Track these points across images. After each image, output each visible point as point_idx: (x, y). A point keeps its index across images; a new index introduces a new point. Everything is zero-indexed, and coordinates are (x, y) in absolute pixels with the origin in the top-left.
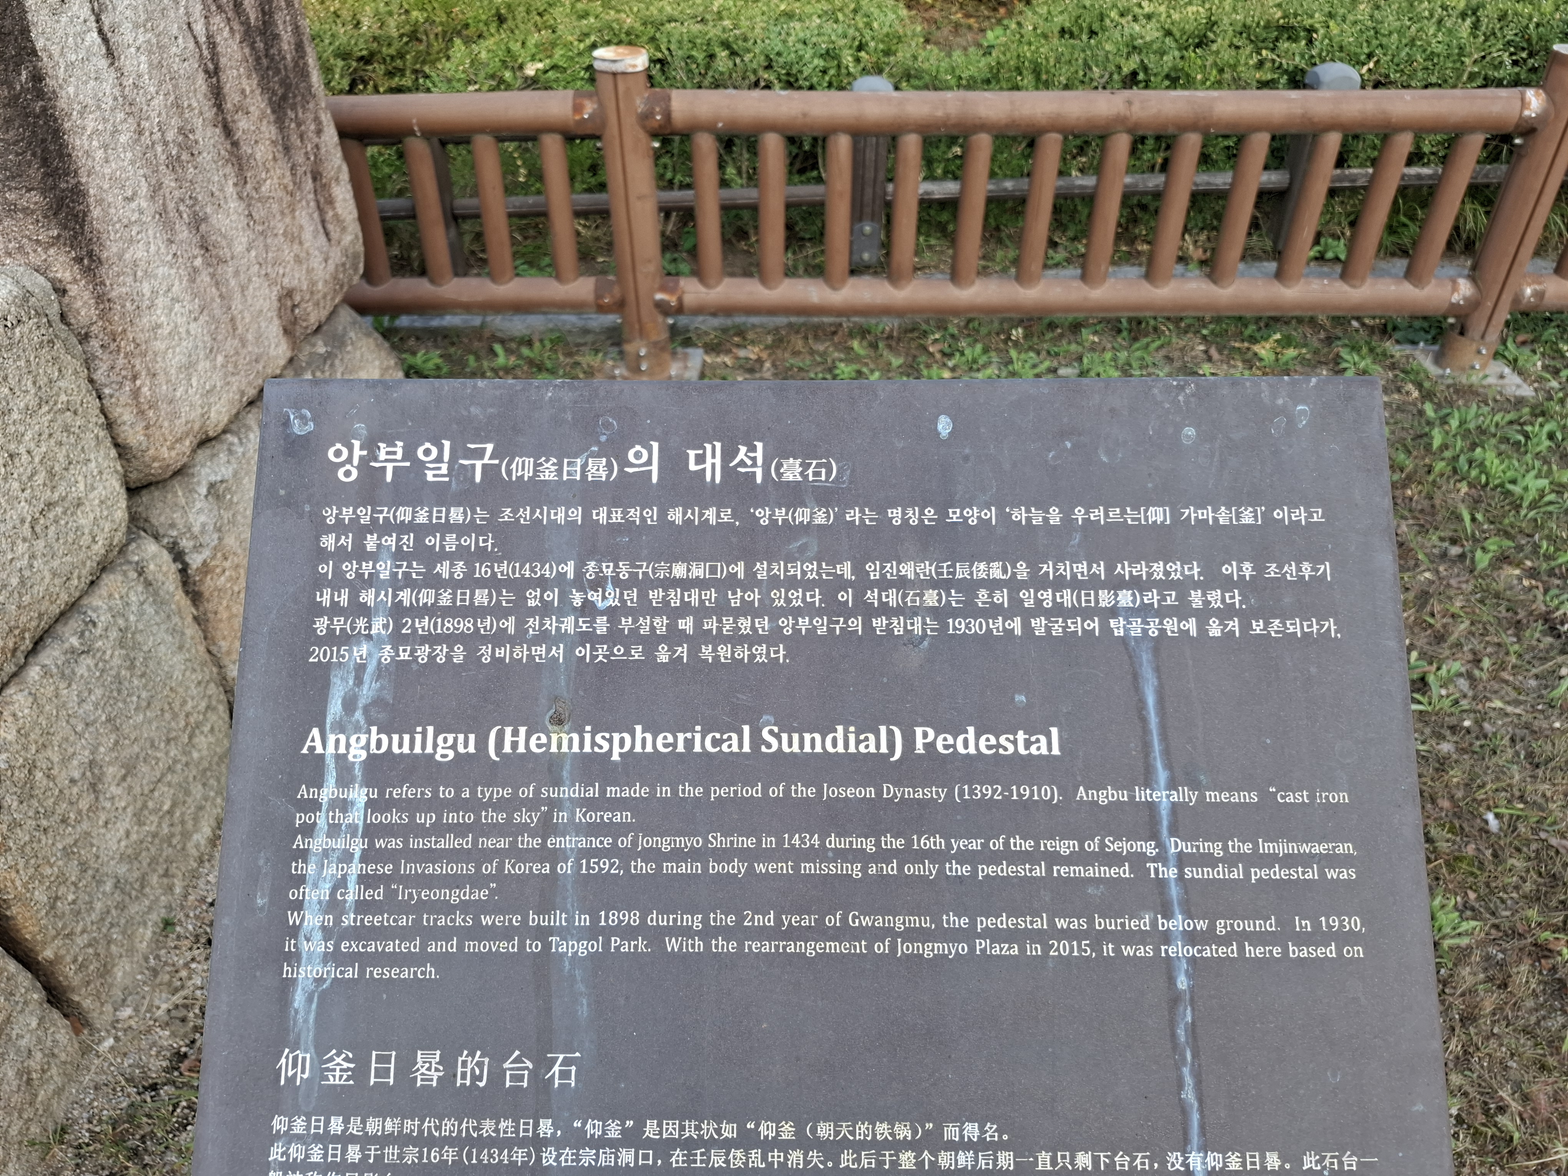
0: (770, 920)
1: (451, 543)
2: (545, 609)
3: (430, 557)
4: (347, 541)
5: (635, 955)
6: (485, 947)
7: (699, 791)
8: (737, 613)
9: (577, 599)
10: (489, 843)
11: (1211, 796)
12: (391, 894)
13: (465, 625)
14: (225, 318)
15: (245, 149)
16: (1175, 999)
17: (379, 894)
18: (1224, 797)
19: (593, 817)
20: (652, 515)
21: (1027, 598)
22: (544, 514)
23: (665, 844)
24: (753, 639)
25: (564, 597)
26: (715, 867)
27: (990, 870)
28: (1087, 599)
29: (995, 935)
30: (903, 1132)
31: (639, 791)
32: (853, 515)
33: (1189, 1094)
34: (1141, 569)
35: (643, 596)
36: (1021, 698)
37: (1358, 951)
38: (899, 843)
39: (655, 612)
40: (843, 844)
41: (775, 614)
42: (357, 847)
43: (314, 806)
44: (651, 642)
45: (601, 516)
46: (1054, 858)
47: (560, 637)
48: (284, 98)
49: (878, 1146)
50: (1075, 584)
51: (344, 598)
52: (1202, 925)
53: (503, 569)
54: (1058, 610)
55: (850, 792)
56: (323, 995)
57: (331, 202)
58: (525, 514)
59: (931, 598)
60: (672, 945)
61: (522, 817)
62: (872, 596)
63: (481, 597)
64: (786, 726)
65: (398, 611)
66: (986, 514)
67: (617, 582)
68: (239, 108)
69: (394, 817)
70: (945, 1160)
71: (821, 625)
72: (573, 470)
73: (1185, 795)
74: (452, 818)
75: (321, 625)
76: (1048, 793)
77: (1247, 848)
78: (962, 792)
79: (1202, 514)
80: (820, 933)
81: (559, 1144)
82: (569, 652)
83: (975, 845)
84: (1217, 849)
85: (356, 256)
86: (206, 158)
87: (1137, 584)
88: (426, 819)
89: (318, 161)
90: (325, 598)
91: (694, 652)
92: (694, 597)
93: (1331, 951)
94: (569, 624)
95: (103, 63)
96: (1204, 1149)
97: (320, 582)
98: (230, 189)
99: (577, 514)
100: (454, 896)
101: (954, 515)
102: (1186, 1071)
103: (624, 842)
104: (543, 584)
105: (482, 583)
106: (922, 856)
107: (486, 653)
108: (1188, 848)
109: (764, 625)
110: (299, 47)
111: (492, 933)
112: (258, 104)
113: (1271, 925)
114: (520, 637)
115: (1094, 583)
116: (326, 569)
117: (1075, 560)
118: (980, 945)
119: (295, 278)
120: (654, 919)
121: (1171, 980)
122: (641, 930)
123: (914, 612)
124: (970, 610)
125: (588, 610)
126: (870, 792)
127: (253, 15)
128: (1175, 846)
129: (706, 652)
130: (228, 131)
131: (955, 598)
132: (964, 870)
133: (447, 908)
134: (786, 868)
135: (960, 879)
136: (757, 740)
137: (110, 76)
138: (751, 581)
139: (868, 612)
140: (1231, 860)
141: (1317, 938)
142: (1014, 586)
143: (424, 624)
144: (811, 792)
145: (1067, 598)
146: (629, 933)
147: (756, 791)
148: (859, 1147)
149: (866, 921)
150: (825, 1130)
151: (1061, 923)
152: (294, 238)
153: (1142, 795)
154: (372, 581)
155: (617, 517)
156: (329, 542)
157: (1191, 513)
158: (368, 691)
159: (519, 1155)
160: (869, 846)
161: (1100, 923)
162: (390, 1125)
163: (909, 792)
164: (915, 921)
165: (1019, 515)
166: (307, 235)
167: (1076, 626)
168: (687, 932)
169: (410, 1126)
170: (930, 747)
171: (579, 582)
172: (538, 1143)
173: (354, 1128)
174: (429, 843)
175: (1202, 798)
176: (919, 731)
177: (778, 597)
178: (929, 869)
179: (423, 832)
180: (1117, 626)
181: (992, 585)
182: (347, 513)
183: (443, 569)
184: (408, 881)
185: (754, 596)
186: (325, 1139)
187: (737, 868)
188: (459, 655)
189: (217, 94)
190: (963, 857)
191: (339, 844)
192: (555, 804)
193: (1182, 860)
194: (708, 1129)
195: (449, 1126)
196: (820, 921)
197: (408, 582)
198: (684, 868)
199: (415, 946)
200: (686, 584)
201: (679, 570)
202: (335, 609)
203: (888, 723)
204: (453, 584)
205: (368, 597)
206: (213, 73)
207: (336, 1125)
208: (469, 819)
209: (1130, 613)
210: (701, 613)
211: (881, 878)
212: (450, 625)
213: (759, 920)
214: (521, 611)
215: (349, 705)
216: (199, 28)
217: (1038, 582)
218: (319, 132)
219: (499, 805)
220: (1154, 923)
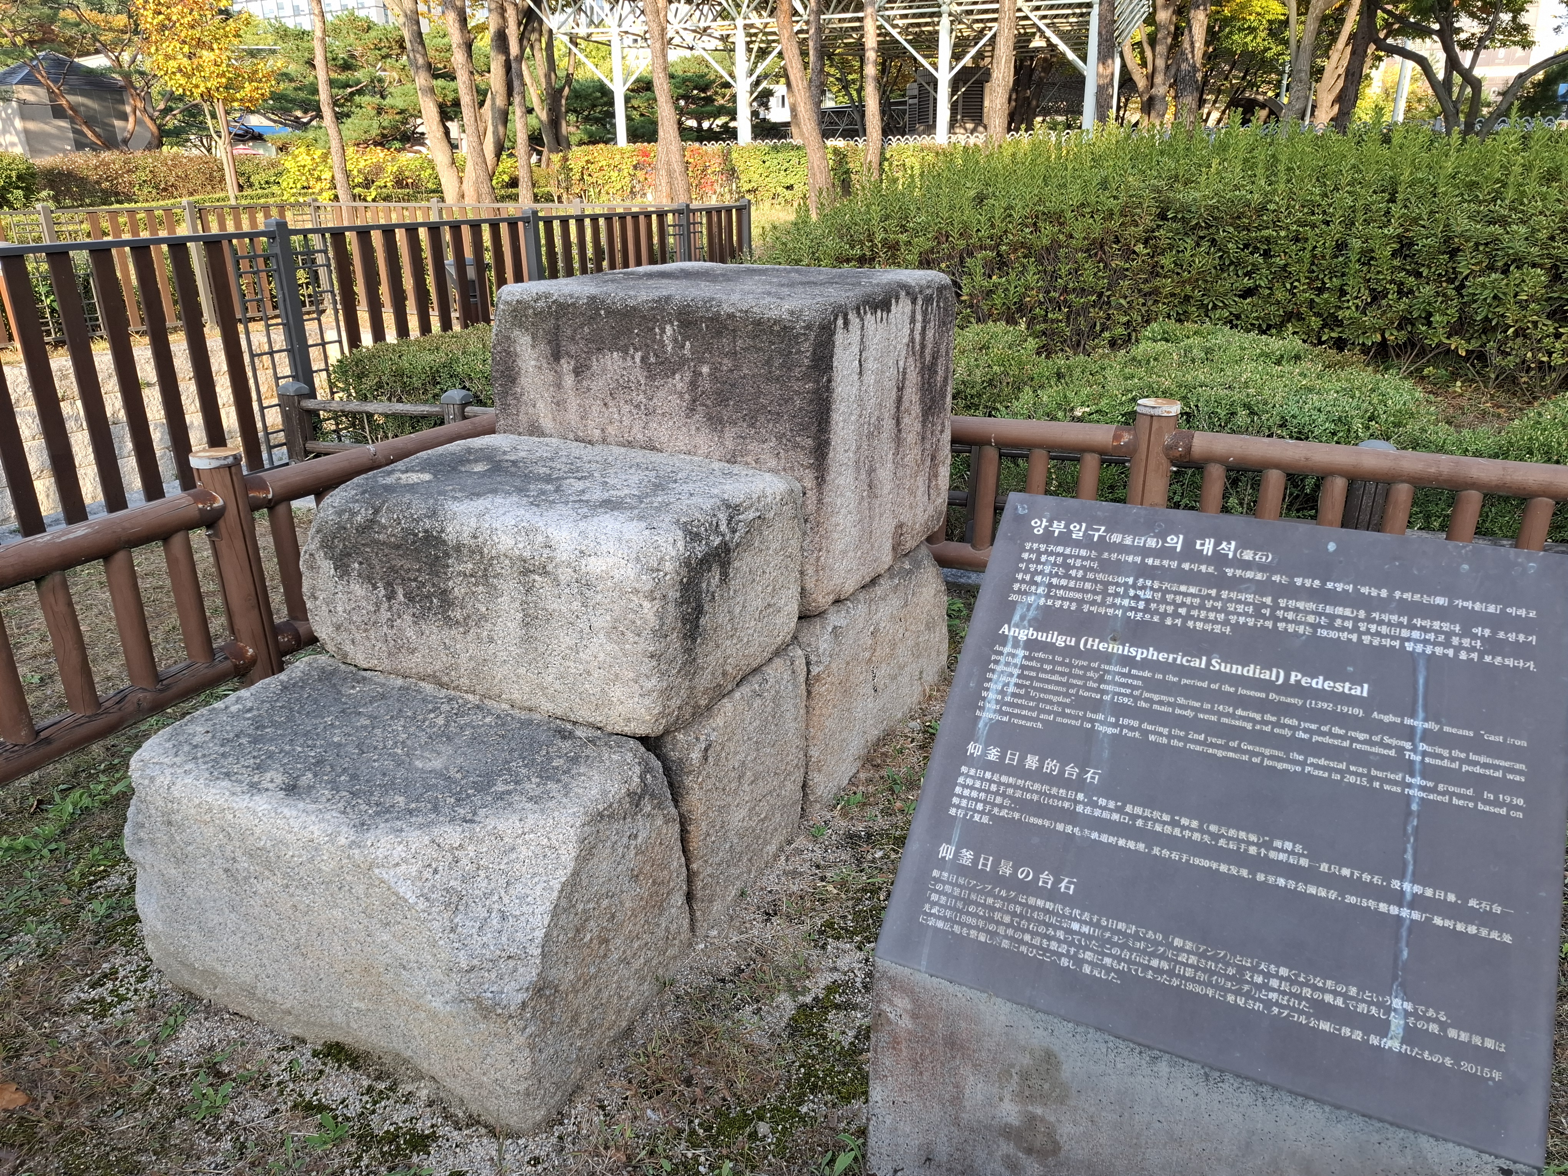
0: (1202, 737)
1: (1078, 563)
2: (1116, 595)
3: (1068, 567)
4: (1033, 556)
5: (1134, 738)
6: (1065, 721)
7: (1176, 679)
8: (1208, 610)
9: (1132, 593)
10: (1075, 682)
11: (1446, 729)
12: (1027, 693)
13: (1079, 596)
14: (868, 530)
15: (904, 435)
16: (1409, 813)
17: (1022, 692)
18: (1454, 731)
19: (1123, 680)
20: (1174, 564)
21: (1363, 627)
22: (1122, 557)
23: (1156, 697)
24: (1215, 622)
25: (1126, 591)
26: (1178, 711)
27: (1320, 739)
28: (1396, 631)
29: (1317, 767)
30: (1253, 838)
31: (1147, 674)
32: (1276, 578)
33: (1409, 856)
34: (1427, 623)
35: (1163, 596)
36: (1350, 669)
37: (1520, 815)
38: (1274, 719)
39: (1168, 604)
40: (1245, 714)
41: (1228, 613)
42: (1016, 672)
43: (1001, 653)
44: (1164, 615)
45: (1150, 561)
46: (1354, 740)
47: (1121, 607)
48: (930, 408)
49: (1239, 841)
50: (1389, 624)
51: (1028, 578)
52: (1430, 784)
53: (1100, 576)
54: (1378, 634)
55: (1252, 693)
56: (992, 726)
57: (936, 476)
58: (1114, 556)
59: (1311, 619)
60: (1152, 738)
61: (1090, 674)
62: (1280, 613)
63: (1088, 586)
64: (1225, 660)
65: (1050, 586)
66: (1347, 587)
67: (1152, 588)
68: (908, 411)
69: (1034, 664)
70: (1272, 855)
71: (1251, 622)
72: (1140, 542)
73: (1431, 725)
74: (1059, 669)
75: (1016, 587)
76: (1358, 712)
77: (1463, 756)
78: (1311, 704)
79: (1465, 604)
80: (1226, 748)
81: (1085, 805)
82: (1124, 613)
83: (1314, 727)
84: (1446, 753)
85: (940, 514)
86: (885, 435)
87: (1423, 629)
88: (1049, 667)
89: (937, 450)
90: (1020, 576)
91: (1184, 622)
92: (1188, 600)
93: (1503, 811)
94: (1126, 602)
95: (856, 377)
96: (1413, 882)
97: (1019, 570)
98: (890, 456)
99: (1138, 559)
100: (1055, 699)
101: (1330, 585)
102: (1409, 847)
103: (1136, 693)
104: (1117, 584)
105: (1089, 580)
106: (1284, 726)
107: (1086, 608)
108: (1429, 749)
109: (1221, 617)
110: (946, 379)
111: (1069, 716)
112: (916, 410)
113: (1470, 792)
114: (1103, 604)
115: (1400, 625)
116: (1023, 566)
117: (1391, 613)
118: (1308, 769)
119: (906, 517)
120: (1145, 726)
121: (1408, 805)
122: (1139, 729)
123: (1300, 623)
124: (1330, 627)
125: (1137, 598)
126: (1263, 695)
127: (928, 358)
128: (1423, 746)
129: (1190, 624)
130: (898, 423)
131: (1323, 621)
132: (1306, 736)
133: (1051, 703)
134: (1214, 718)
135: (1303, 740)
136: (1209, 663)
137: (857, 384)
138: (1218, 598)
139: (1276, 620)
140: (1452, 759)
141: (1496, 803)
142: (1356, 620)
143: (1061, 593)
144: (1232, 690)
145: (1384, 630)
146: (1132, 729)
147: (1205, 685)
148: (1229, 839)
149: (1250, 748)
150: (1213, 828)
151: (1352, 768)
152: (912, 493)
153: (1408, 721)
154: (1042, 573)
155: (1157, 562)
156: (1025, 556)
157: (1460, 603)
158: (1031, 614)
159: (1066, 805)
160: (1258, 717)
161: (1374, 772)
162: (1011, 780)
163: (1283, 699)
164: (1276, 753)
165: (1365, 590)
166: (919, 493)
167: (1387, 642)
168: (1161, 734)
169: (1020, 782)
170: (1298, 682)
171: (1134, 586)
172: (1076, 802)
173: (996, 778)
174: (1048, 677)
175: (1441, 729)
176: (1293, 674)
177: (1231, 607)
178: (1287, 732)
179: (1045, 671)
180: (1409, 646)
181: (1344, 618)
182: (1035, 546)
183: (1073, 573)
184: (1036, 689)
185: (1219, 605)
186: (983, 779)
187: (1189, 713)
188: (1074, 606)
189: (899, 400)
190: (1305, 731)
191: (1009, 670)
192: (1106, 672)
193: (1424, 754)
194: (1156, 814)
195: (1037, 786)
196: (1227, 743)
197: (1056, 575)
198: (1164, 709)
199: (1035, 714)
200: (1185, 595)
201: (1183, 588)
202: (1023, 581)
203: (1278, 667)
204: (1076, 579)
205: (1038, 579)
206: (900, 389)
207: (988, 775)
208: (1067, 670)
209: (1416, 641)
210: (1191, 607)
211: (1261, 731)
212: (1071, 594)
213: (1196, 736)
214: (1105, 593)
215: (1023, 618)
216: (901, 363)
217: (1369, 620)
218: (942, 431)
219: (1082, 668)
220: (1404, 778)
